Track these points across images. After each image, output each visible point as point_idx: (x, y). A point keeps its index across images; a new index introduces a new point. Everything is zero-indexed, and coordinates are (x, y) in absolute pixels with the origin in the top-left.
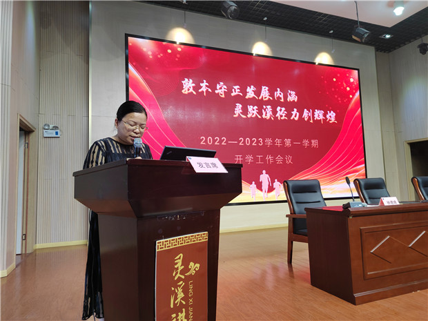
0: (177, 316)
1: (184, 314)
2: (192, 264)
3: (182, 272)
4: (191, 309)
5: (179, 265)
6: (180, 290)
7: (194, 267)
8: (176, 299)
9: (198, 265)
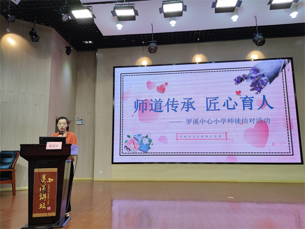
0: (42, 194)
1: (45, 195)
2: (50, 179)
3: (45, 180)
4: (48, 194)
5: (44, 178)
6: (44, 186)
7: (50, 180)
8: (42, 189)
9: (52, 180)
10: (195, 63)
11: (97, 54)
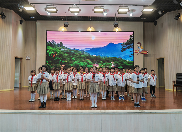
10: (89, 31)
11: (37, 23)
